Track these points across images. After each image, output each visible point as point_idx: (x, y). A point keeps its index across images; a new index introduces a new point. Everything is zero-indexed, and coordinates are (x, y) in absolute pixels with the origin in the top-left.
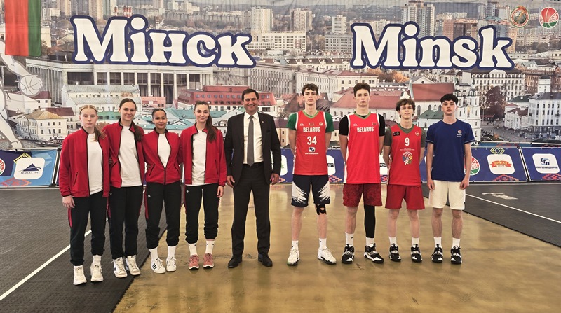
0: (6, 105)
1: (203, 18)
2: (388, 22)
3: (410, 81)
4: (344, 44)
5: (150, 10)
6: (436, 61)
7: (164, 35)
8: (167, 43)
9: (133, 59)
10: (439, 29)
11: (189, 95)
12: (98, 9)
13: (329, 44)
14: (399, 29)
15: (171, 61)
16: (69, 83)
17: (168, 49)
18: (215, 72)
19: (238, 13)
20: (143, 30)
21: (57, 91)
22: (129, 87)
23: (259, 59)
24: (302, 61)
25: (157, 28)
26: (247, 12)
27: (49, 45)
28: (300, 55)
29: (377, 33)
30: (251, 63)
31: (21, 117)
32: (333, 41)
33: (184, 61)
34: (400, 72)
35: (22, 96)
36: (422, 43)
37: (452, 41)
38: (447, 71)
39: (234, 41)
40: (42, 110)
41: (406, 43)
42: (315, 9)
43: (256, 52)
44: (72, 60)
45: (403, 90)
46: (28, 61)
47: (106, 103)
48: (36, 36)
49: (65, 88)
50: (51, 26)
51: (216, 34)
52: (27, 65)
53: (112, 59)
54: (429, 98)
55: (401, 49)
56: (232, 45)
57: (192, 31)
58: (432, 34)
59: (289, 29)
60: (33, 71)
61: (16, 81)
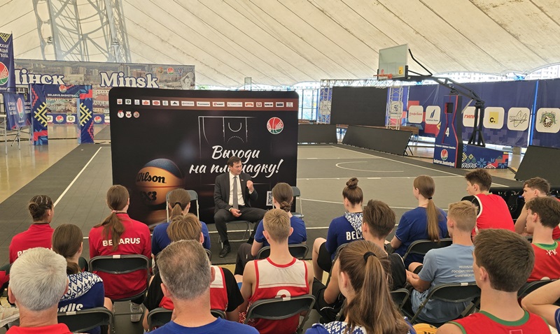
1: (47, 70)
2: (113, 72)
4: (97, 79)
5: (28, 67)
7: (33, 75)
9: (23, 83)
10: (132, 74)
14: (117, 74)
17: (35, 80)
19: (59, 68)
20: (26, 74)
25: (31, 73)
26: (62, 68)
36: (126, 79)
37: (136, 78)
39: (58, 77)
41: (120, 79)
42: (86, 67)
43: (66, 81)
51: (51, 75)
55: (118, 81)
57: (43, 74)
58: (129, 76)
59: (77, 73)
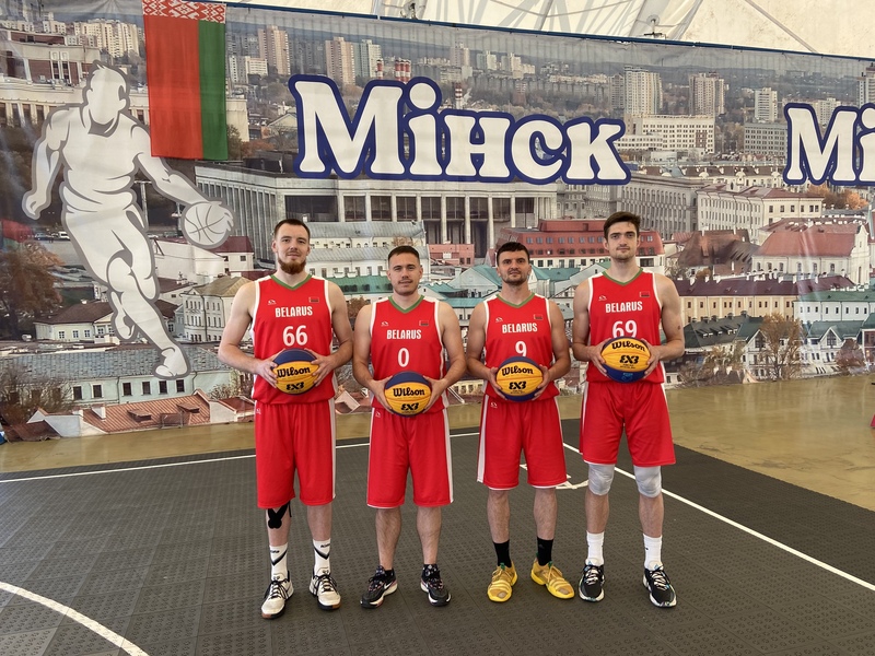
0: (154, 268)
1: (541, 88)
2: (839, 104)
3: (870, 207)
4: (774, 140)
5: (445, 69)
7: (471, 121)
8: (477, 136)
9: (414, 170)
12: (345, 64)
13: (750, 139)
14: (854, 115)
15: (483, 172)
17: (478, 149)
18: (561, 195)
19: (601, 79)
21: (264, 235)
22: (406, 227)
23: (636, 168)
24: (708, 171)
25: (459, 105)
26: (617, 77)
27: (245, 137)
28: (705, 160)
29: (824, 122)
30: (622, 175)
31: (187, 293)
32: (756, 135)
33: (505, 173)
34: (855, 191)
35: (187, 247)
40: (233, 275)
41: (864, 141)
42: (728, 75)
43: (631, 154)
44: (293, 170)
45: (860, 223)
46: (199, 170)
47: (363, 260)
48: (216, 120)
50: (247, 96)
51: (563, 120)
52: (199, 180)
53: (376, 168)
55: (858, 152)
56: (591, 141)
57: (522, 113)
60: (214, 193)
61: (174, 215)
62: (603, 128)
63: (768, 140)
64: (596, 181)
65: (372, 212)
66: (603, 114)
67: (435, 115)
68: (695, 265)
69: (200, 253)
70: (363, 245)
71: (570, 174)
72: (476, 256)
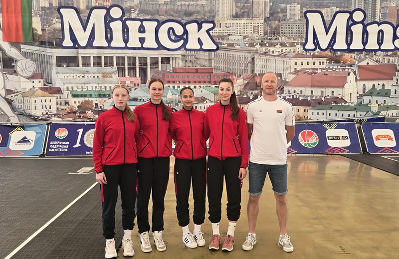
0: (5, 85)
1: (172, 7)
2: (338, 9)
3: (357, 63)
4: (297, 29)
5: (126, 1)
6: (380, 44)
8: (142, 30)
9: (112, 45)
10: (384, 15)
11: (160, 76)
12: (81, 1)
13: (284, 29)
14: (348, 15)
15: (145, 46)
16: (58, 65)
17: (142, 35)
18: (183, 56)
19: (203, 2)
20: (120, 19)
21: (48, 72)
22: (108, 69)
23: (221, 43)
24: (260, 45)
25: (133, 16)
26: (211, 2)
27: (40, 32)
28: (258, 39)
29: (328, 19)
30: (215, 47)
31: (17, 95)
32: (287, 27)
33: (156, 46)
34: (347, 54)
36: (369, 28)
37: (395, 26)
38: (390, 53)
39: (200, 28)
41: (353, 28)
43: (219, 37)
44: (60, 45)
45: (350, 70)
46: (22, 46)
47: (90, 83)
48: (28, 25)
49: (55, 69)
50: (41, 16)
52: (22, 50)
53: (95, 44)
54: (373, 78)
55: (349, 33)
56: (198, 32)
57: (163, 19)
58: (377, 20)
59: (248, 16)
60: (26, 55)
61: (13, 64)
62: (204, 25)
63: (294, 29)
64: (201, 49)
65: (94, 63)
66: (204, 19)
67: (122, 21)
68: (253, 90)
69: (23, 79)
70: (89, 77)
71: (188, 47)
72: (141, 83)
